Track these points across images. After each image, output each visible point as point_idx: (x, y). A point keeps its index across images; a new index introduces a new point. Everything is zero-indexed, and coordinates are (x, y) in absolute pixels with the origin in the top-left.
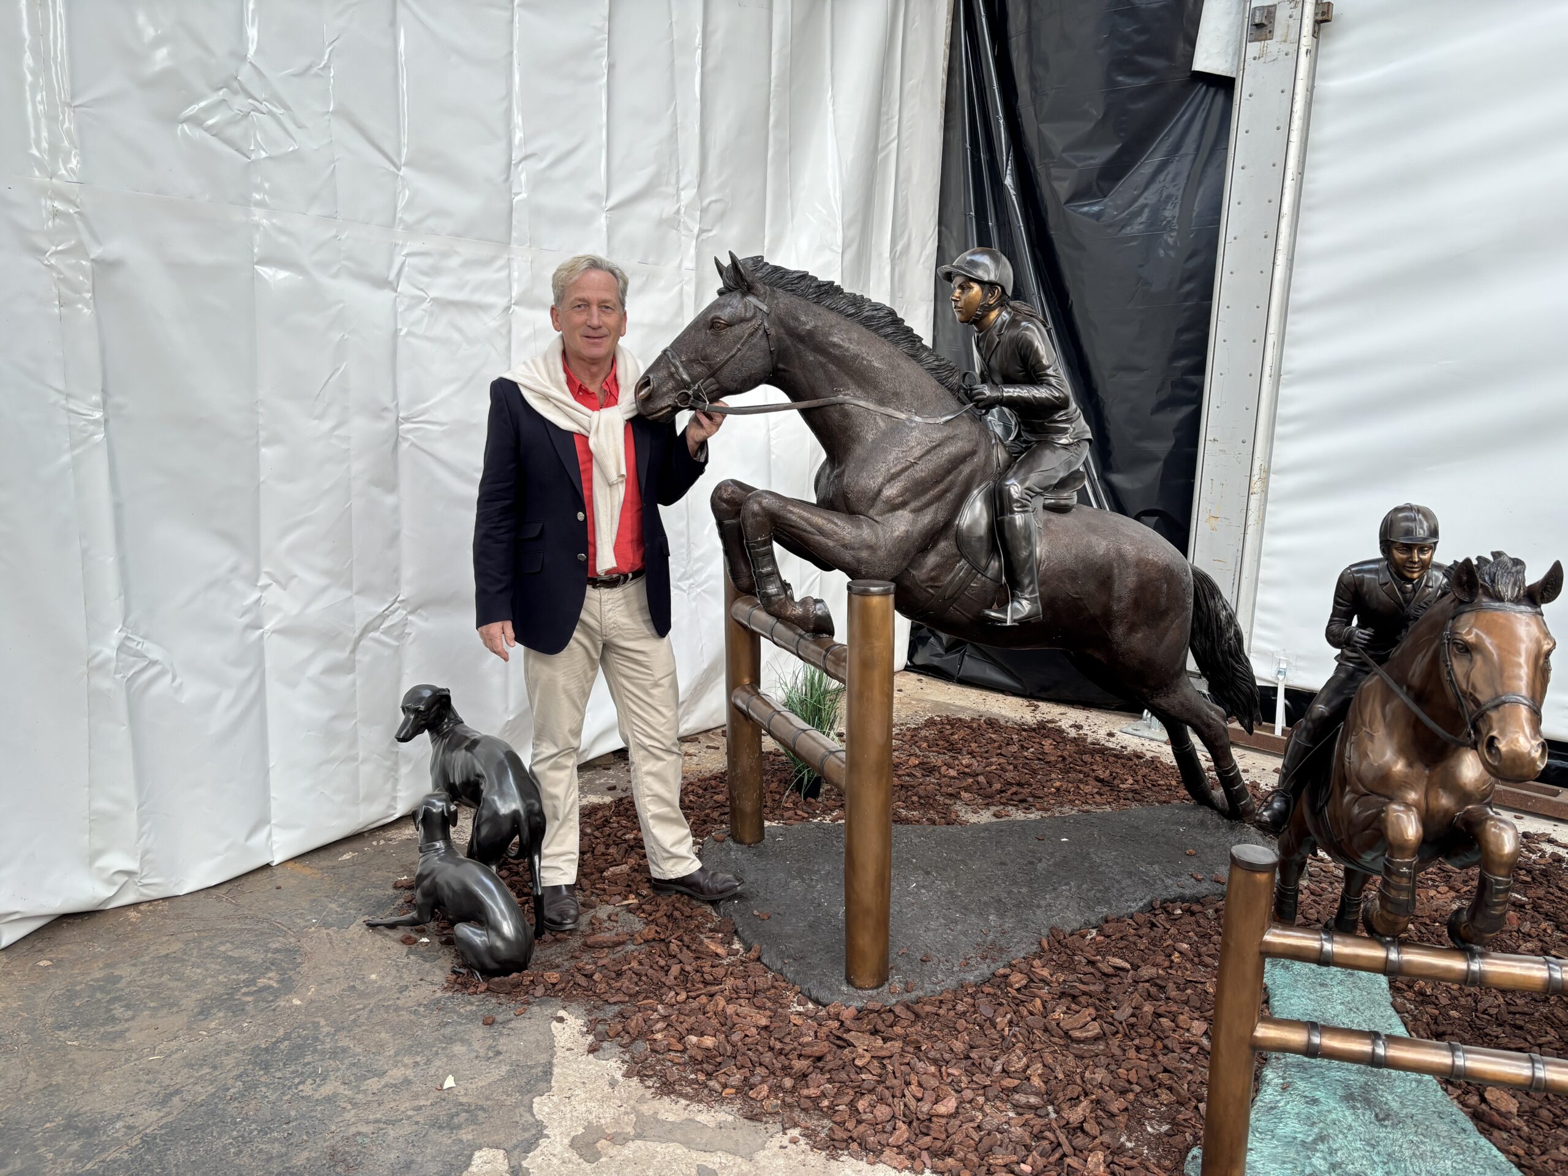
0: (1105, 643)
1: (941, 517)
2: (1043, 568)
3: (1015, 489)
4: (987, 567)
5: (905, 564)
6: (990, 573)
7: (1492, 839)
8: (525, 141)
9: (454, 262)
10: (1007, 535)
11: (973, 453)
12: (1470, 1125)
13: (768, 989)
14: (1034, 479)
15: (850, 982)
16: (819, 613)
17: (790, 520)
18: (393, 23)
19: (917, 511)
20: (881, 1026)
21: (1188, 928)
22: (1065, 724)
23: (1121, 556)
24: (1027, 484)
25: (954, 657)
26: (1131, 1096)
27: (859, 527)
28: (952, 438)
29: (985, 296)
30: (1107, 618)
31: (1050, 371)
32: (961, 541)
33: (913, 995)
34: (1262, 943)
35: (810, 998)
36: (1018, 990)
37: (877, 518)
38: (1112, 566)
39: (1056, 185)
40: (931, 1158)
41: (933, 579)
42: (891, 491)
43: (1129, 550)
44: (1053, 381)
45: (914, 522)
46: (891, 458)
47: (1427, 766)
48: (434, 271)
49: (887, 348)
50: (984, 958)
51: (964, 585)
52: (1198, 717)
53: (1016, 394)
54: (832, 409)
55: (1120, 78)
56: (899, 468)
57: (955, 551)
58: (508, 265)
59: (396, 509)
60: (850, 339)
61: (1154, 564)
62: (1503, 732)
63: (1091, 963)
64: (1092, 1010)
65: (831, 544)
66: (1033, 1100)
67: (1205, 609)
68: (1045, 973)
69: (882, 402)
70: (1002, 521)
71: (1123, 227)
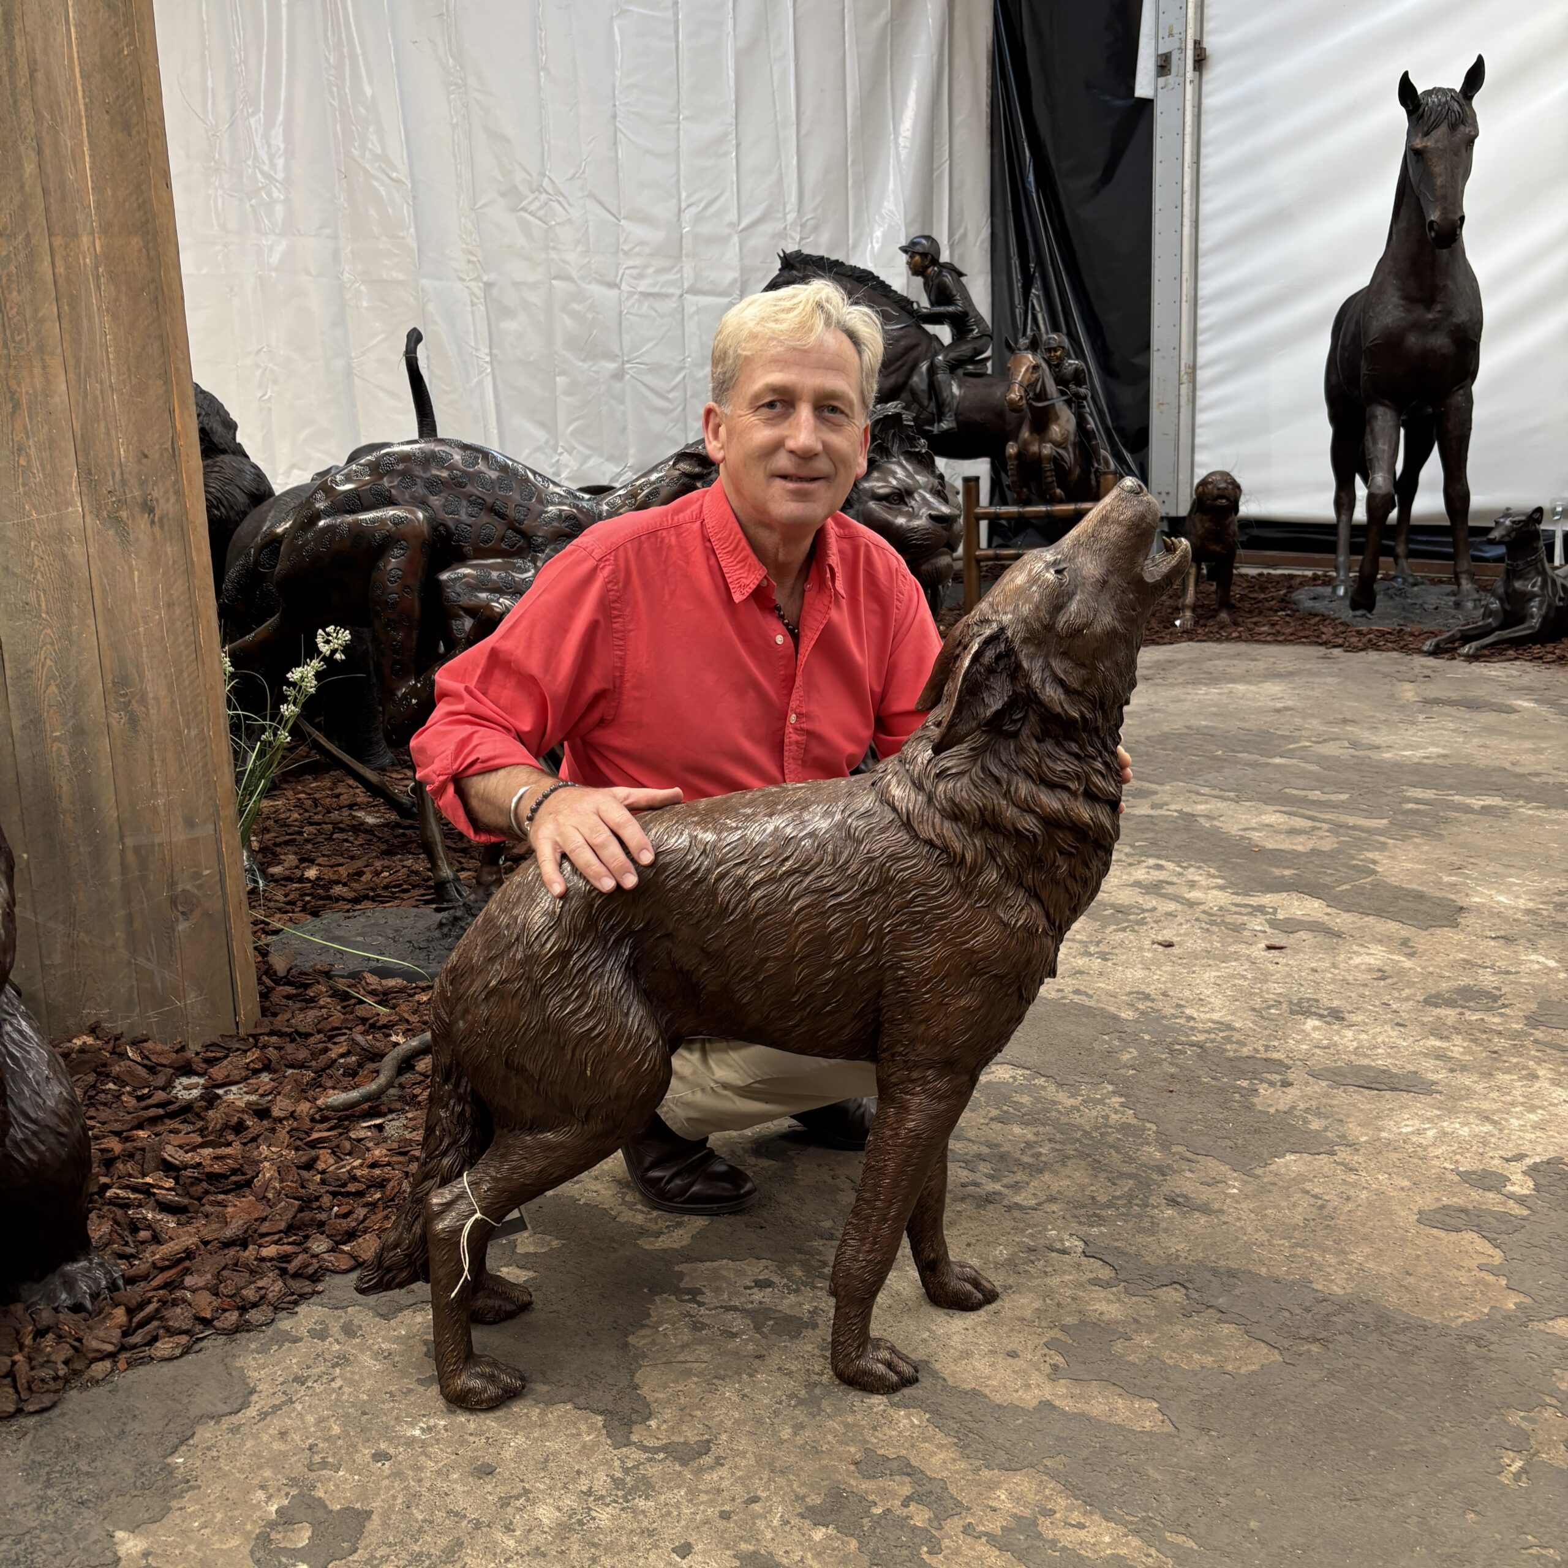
2: (960, 406)
3: (939, 361)
4: (928, 405)
6: (929, 409)
8: (688, 197)
9: (650, 270)
11: (917, 345)
14: (951, 355)
18: (615, 143)
24: (948, 359)
29: (923, 260)
31: (957, 297)
32: (914, 392)
44: (959, 303)
47: (1038, 434)
48: (640, 276)
53: (937, 311)
57: (911, 398)
58: (681, 270)
59: (624, 413)
70: (934, 379)
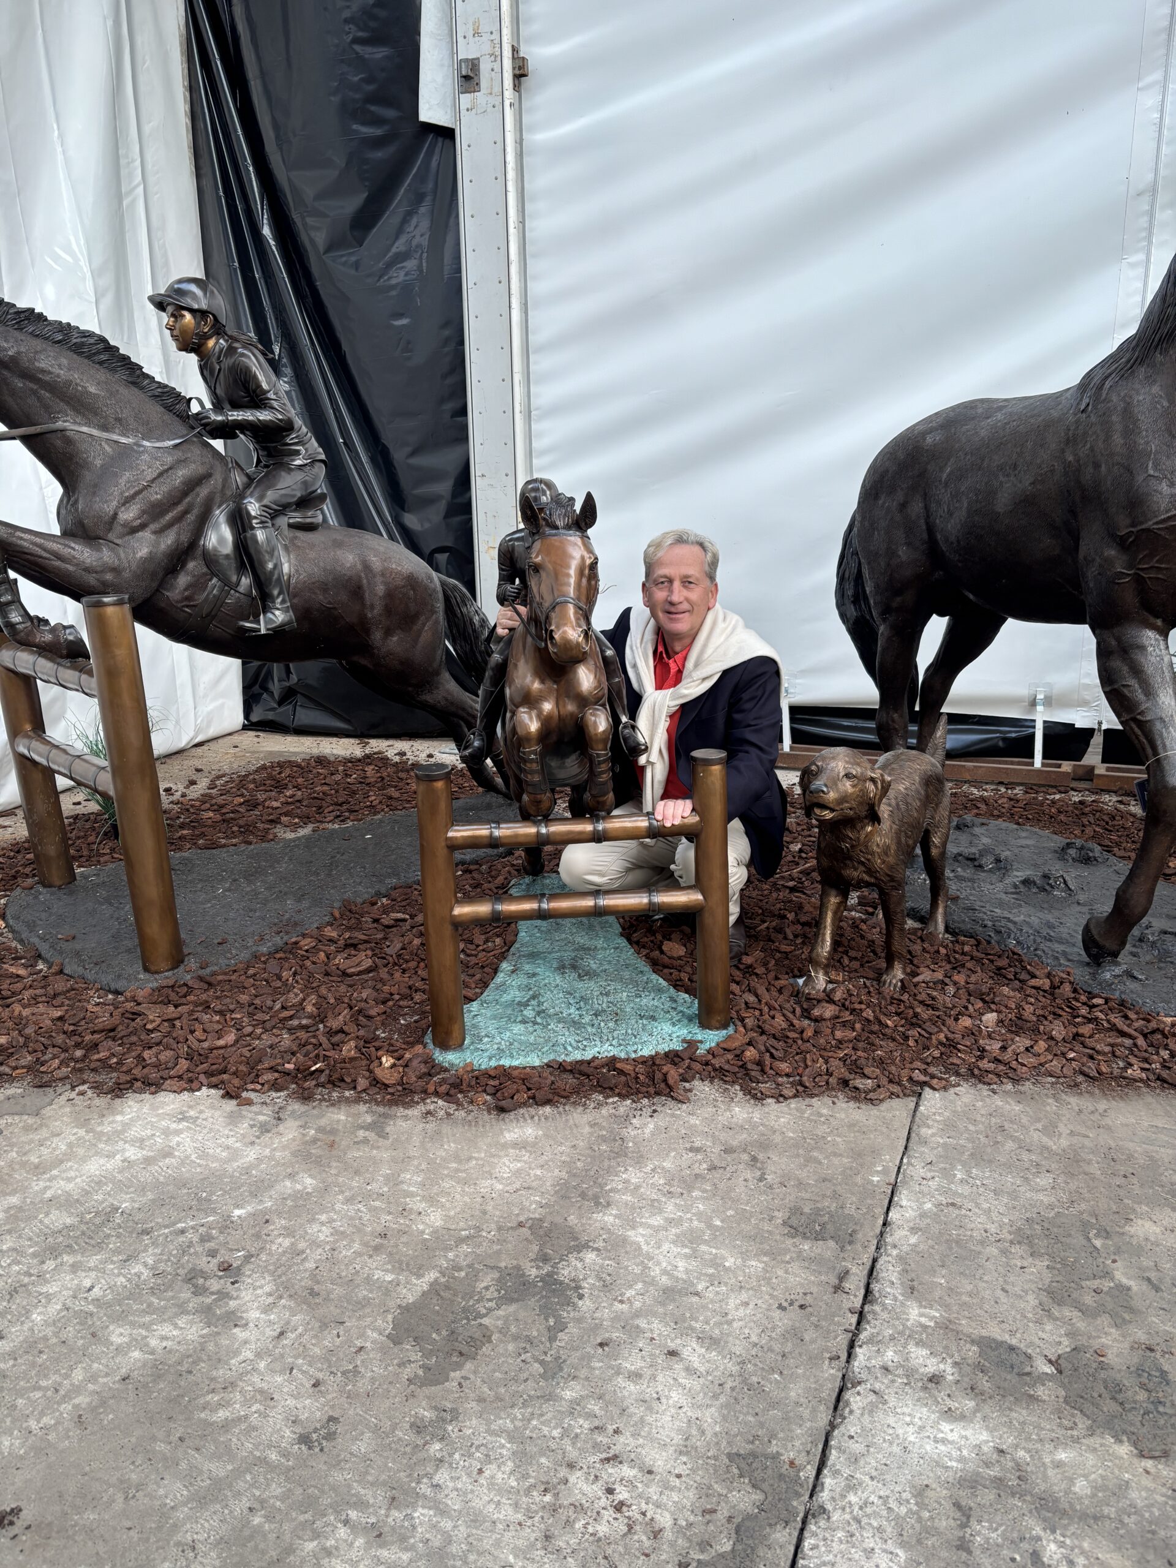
0: (366, 648)
1: (185, 538)
2: (293, 581)
3: (253, 507)
4: (238, 583)
5: (155, 585)
6: (241, 589)
7: (590, 724)
10: (252, 551)
11: (207, 476)
12: (647, 969)
13: (68, 991)
14: (271, 496)
15: (146, 969)
16: (71, 638)
17: (20, 546)
19: (159, 532)
20: (173, 996)
21: (464, 882)
22: (391, 754)
23: (367, 567)
24: (266, 502)
25: (287, 708)
26: (391, 1003)
27: (99, 550)
28: (185, 461)
29: (198, 324)
30: (363, 626)
31: (271, 395)
32: (210, 560)
33: (208, 970)
34: (447, 839)
35: (110, 991)
36: (307, 951)
37: (118, 541)
38: (360, 577)
39: (313, 234)
40: (208, 1078)
41: (187, 598)
42: (129, 515)
43: (376, 563)
44: (275, 404)
45: (157, 544)
46: (122, 481)
47: (555, 682)
49: (102, 375)
50: (279, 933)
51: (219, 601)
52: (464, 709)
53: (240, 418)
54: (53, 436)
55: (355, 127)
56: (132, 492)
57: (205, 570)
60: (59, 366)
61: (398, 573)
62: (558, 627)
63: (376, 921)
64: (369, 953)
65: (71, 568)
66: (304, 1022)
67: (459, 615)
68: (334, 934)
69: (105, 428)
70: (245, 537)
71: (381, 277)
